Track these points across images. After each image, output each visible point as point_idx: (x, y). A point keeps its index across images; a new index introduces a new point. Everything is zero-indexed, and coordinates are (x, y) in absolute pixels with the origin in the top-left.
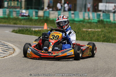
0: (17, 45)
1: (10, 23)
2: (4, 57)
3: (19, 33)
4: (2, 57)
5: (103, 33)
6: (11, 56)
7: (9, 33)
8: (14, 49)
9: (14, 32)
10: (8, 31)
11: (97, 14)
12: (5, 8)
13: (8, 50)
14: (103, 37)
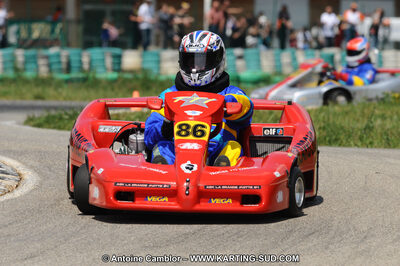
0: (32, 162)
1: (22, 97)
3: (49, 128)
5: (322, 115)
6: (8, 196)
7: (18, 126)
8: (19, 175)
9: (32, 123)
10: (14, 122)
11: (321, 56)
14: (320, 128)
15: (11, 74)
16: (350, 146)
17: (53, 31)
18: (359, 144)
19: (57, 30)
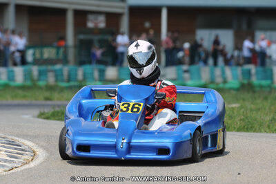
0: (42, 143)
1: (36, 99)
2: (12, 169)
3: (54, 120)
4: (7, 169)
5: (242, 110)
6: (26, 166)
8: (34, 152)
9: (43, 116)
10: (30, 116)
11: (242, 71)
13: (20, 154)
14: (241, 120)
15: (29, 83)
16: (261, 132)
17: (58, 53)
18: (268, 131)
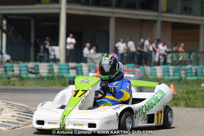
12: (168, 64)
17: (189, 57)
19: (192, 57)
